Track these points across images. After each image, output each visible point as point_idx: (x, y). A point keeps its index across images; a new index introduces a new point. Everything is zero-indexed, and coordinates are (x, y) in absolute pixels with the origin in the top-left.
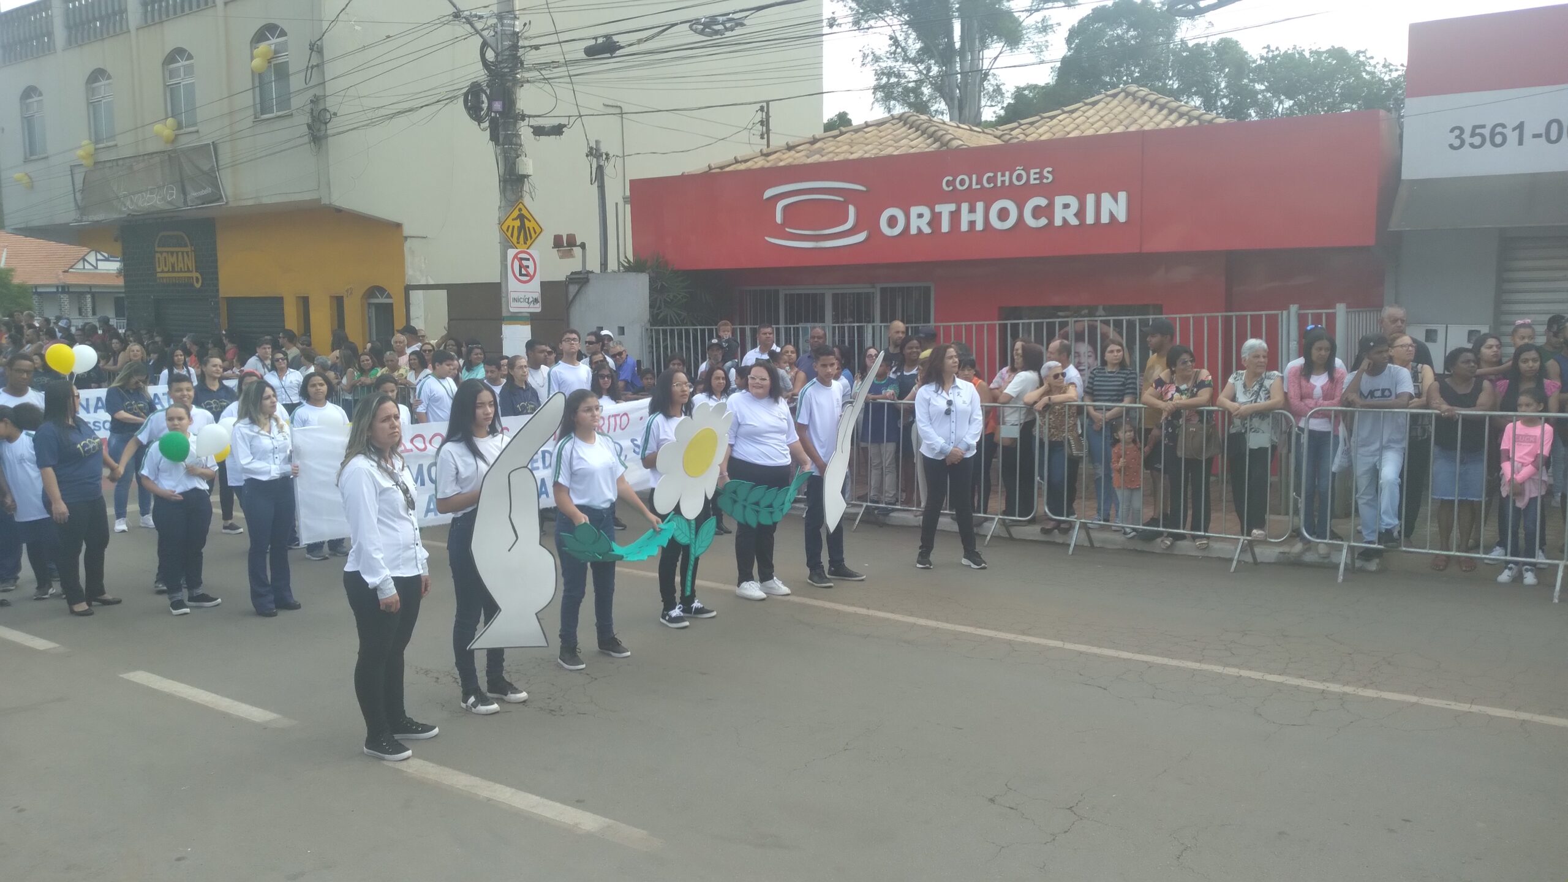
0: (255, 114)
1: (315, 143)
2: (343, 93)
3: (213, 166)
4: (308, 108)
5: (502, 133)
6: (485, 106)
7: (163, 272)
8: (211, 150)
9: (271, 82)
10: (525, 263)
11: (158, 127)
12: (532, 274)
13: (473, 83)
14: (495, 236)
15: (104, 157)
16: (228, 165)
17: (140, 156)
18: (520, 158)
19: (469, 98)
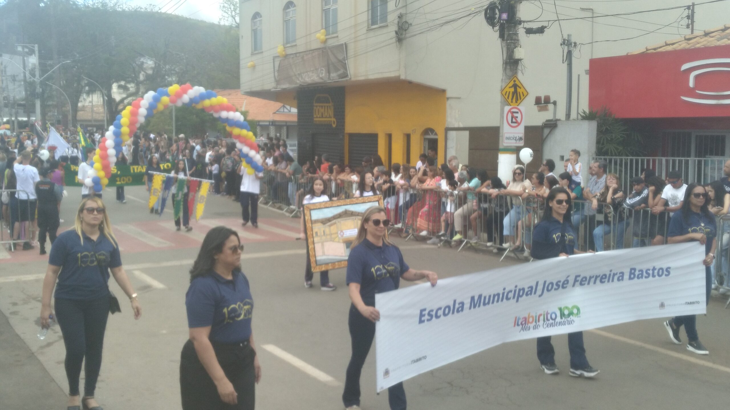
0: (368, 25)
1: (399, 42)
2: (416, 11)
3: (345, 57)
4: (396, 21)
5: (506, 33)
6: (497, 16)
7: (317, 117)
8: (343, 48)
9: (378, 6)
10: (515, 115)
11: (318, 35)
12: (519, 122)
13: (491, 2)
14: (498, 97)
15: (290, 51)
16: (352, 56)
17: (307, 51)
18: (516, 48)
19: (488, 12)
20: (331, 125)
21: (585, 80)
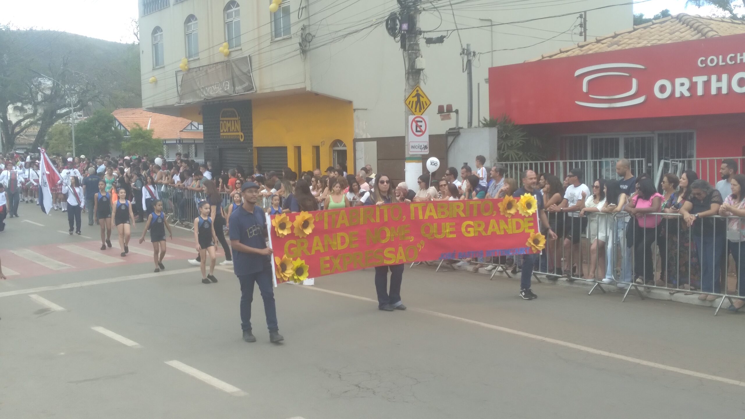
0: (272, 38)
1: (303, 54)
2: (319, 23)
3: (249, 70)
4: (299, 33)
5: (407, 43)
6: (398, 27)
7: (224, 132)
8: (248, 60)
9: (281, 18)
10: (419, 124)
11: (221, 48)
12: (423, 130)
13: (391, 13)
14: (403, 107)
15: (193, 65)
16: (257, 69)
17: (211, 64)
18: (418, 58)
19: (389, 23)
20: (239, 140)
21: (485, 89)
